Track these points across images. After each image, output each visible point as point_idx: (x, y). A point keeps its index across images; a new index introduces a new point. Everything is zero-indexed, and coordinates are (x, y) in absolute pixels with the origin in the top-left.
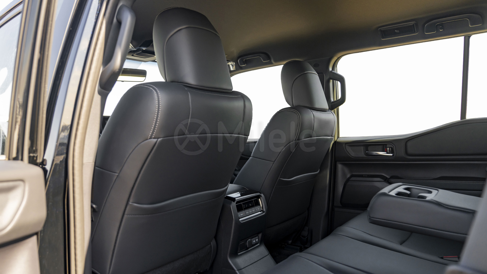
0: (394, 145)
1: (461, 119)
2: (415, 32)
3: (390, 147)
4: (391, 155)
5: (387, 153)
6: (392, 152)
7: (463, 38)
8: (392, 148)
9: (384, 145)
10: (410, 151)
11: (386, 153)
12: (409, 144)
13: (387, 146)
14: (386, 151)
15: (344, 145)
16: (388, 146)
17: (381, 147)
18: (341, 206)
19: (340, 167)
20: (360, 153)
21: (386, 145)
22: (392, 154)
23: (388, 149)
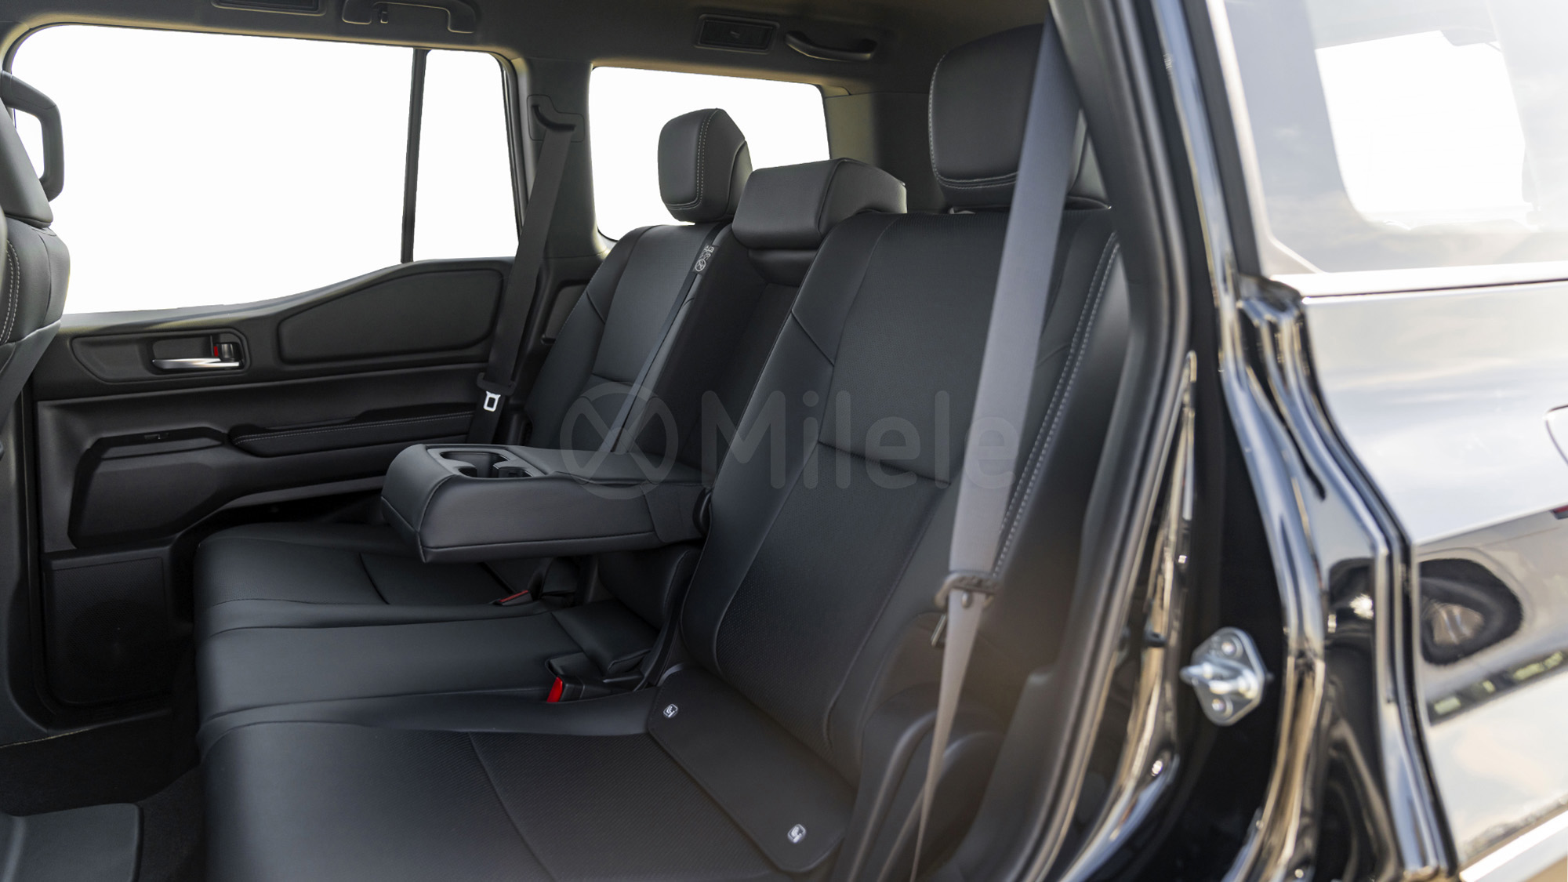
0: (244, 336)
1: (403, 260)
2: (315, 9)
3: (231, 341)
4: (236, 364)
5: (223, 360)
6: (237, 355)
7: (411, 51)
8: (234, 344)
9: (208, 335)
10: (289, 350)
11: (218, 360)
12: (286, 330)
13: (222, 340)
14: (218, 354)
15: (68, 344)
16: (222, 338)
17: (198, 342)
18: (74, 548)
19: (47, 415)
20: (128, 367)
21: (216, 336)
22: (236, 361)
23: (225, 347)
